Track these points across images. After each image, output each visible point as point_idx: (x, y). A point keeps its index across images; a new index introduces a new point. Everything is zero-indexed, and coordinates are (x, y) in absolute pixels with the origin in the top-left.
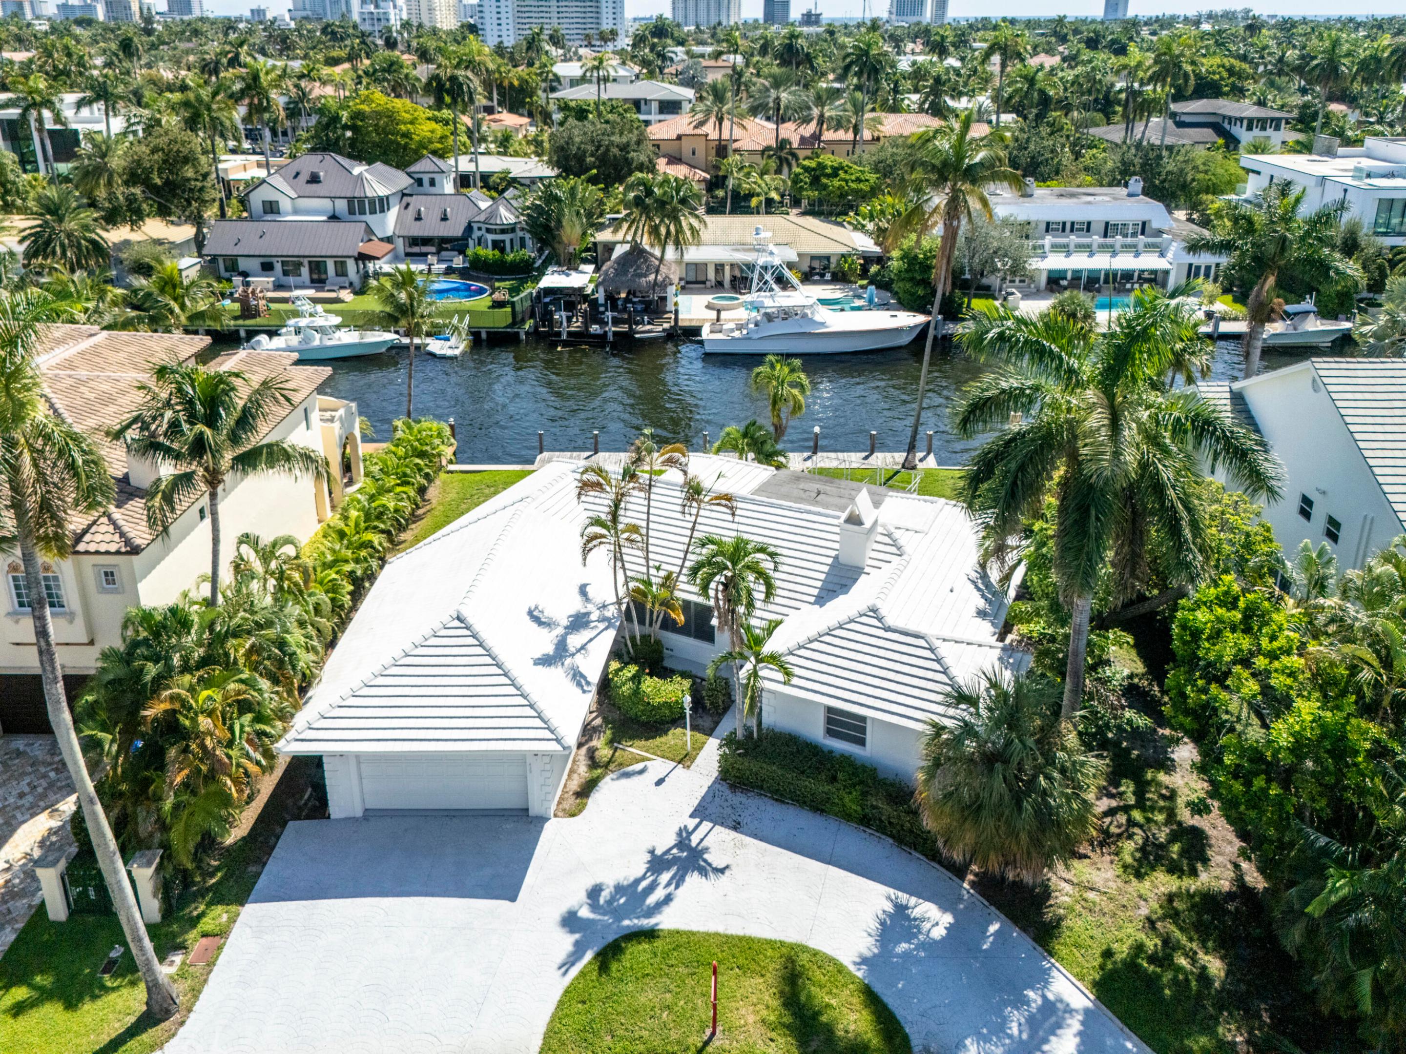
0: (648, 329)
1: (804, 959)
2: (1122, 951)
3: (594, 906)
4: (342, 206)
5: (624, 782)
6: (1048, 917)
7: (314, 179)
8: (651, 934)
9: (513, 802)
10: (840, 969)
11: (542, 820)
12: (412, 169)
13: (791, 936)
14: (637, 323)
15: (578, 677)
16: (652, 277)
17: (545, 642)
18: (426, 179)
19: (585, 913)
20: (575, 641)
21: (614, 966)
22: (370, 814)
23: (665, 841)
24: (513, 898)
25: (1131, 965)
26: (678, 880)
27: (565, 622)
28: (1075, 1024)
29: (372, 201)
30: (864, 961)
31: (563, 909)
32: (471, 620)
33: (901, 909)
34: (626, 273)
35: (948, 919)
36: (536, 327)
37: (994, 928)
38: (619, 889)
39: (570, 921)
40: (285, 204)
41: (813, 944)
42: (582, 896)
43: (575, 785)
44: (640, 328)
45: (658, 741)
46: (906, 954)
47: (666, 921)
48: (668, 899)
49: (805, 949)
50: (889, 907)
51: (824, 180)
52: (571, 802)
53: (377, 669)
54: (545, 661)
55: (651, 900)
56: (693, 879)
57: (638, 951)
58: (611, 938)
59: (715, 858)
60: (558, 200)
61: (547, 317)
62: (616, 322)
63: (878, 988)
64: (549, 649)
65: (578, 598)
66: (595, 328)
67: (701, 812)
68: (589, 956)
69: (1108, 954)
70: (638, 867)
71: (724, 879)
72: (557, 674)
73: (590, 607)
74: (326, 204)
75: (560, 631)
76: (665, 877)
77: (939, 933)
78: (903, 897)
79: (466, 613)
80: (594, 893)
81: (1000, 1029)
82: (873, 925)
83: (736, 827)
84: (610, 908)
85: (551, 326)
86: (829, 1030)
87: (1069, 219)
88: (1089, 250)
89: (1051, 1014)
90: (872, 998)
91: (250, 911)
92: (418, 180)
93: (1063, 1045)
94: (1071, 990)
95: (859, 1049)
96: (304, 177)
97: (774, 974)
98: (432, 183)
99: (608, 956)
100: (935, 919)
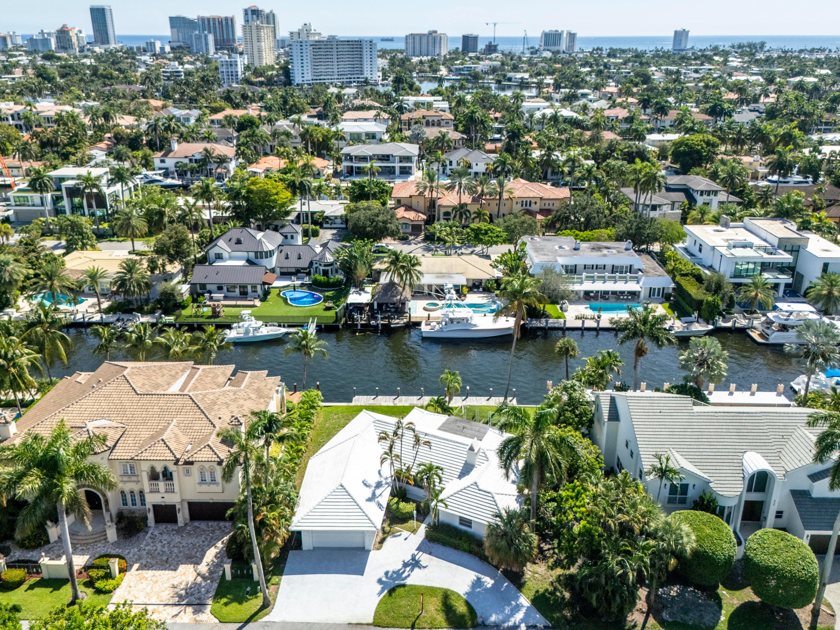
0: (398, 322)
1: (449, 593)
2: (541, 591)
3: (387, 577)
4: (252, 255)
5: (394, 539)
6: (522, 581)
7: (239, 242)
8: (404, 586)
9: (360, 545)
10: (459, 596)
11: (369, 551)
12: (283, 231)
13: (445, 586)
14: (392, 319)
15: (380, 505)
16: (399, 297)
17: (368, 493)
18: (289, 236)
19: (384, 579)
20: (378, 492)
21: (393, 594)
22: (315, 549)
23: (408, 558)
24: (362, 575)
25: (543, 595)
26: (412, 570)
27: (374, 485)
28: (524, 610)
29: (266, 253)
30: (467, 593)
31: (378, 577)
32: (345, 486)
33: (479, 579)
34: (387, 295)
35: (492, 582)
36: (346, 321)
37: (506, 584)
38: (394, 572)
39: (380, 581)
40: (225, 255)
41: (452, 589)
42: (383, 574)
43: (378, 540)
44: (394, 321)
45: (405, 525)
46: (479, 592)
47: (408, 582)
48: (409, 575)
49: (449, 590)
50: (475, 578)
51: (481, 237)
52: (377, 545)
53: (317, 503)
54: (369, 500)
55: (404, 576)
56: (416, 570)
57: (400, 590)
58: (392, 586)
59: (423, 563)
60: (355, 257)
61: (351, 317)
62: (382, 319)
63: (470, 601)
64: (370, 495)
65: (378, 475)
66: (373, 322)
67: (419, 549)
68: (386, 591)
69: (537, 592)
70: (400, 566)
71: (426, 569)
72: (373, 504)
73: (382, 479)
74: (246, 254)
75: (373, 488)
76: (408, 569)
77: (489, 586)
78: (480, 576)
79: (343, 484)
80: (386, 573)
81: (503, 611)
82: (470, 584)
83: (430, 554)
84: (391, 578)
85: (353, 321)
86: (455, 611)
87: (595, 263)
88: (604, 279)
89: (518, 607)
90: (467, 603)
91: (284, 578)
92: (286, 237)
93: (520, 616)
94: (524, 601)
95: (462, 616)
96: (234, 241)
97: (440, 597)
98: (292, 237)
99: (391, 591)
100: (489, 582)
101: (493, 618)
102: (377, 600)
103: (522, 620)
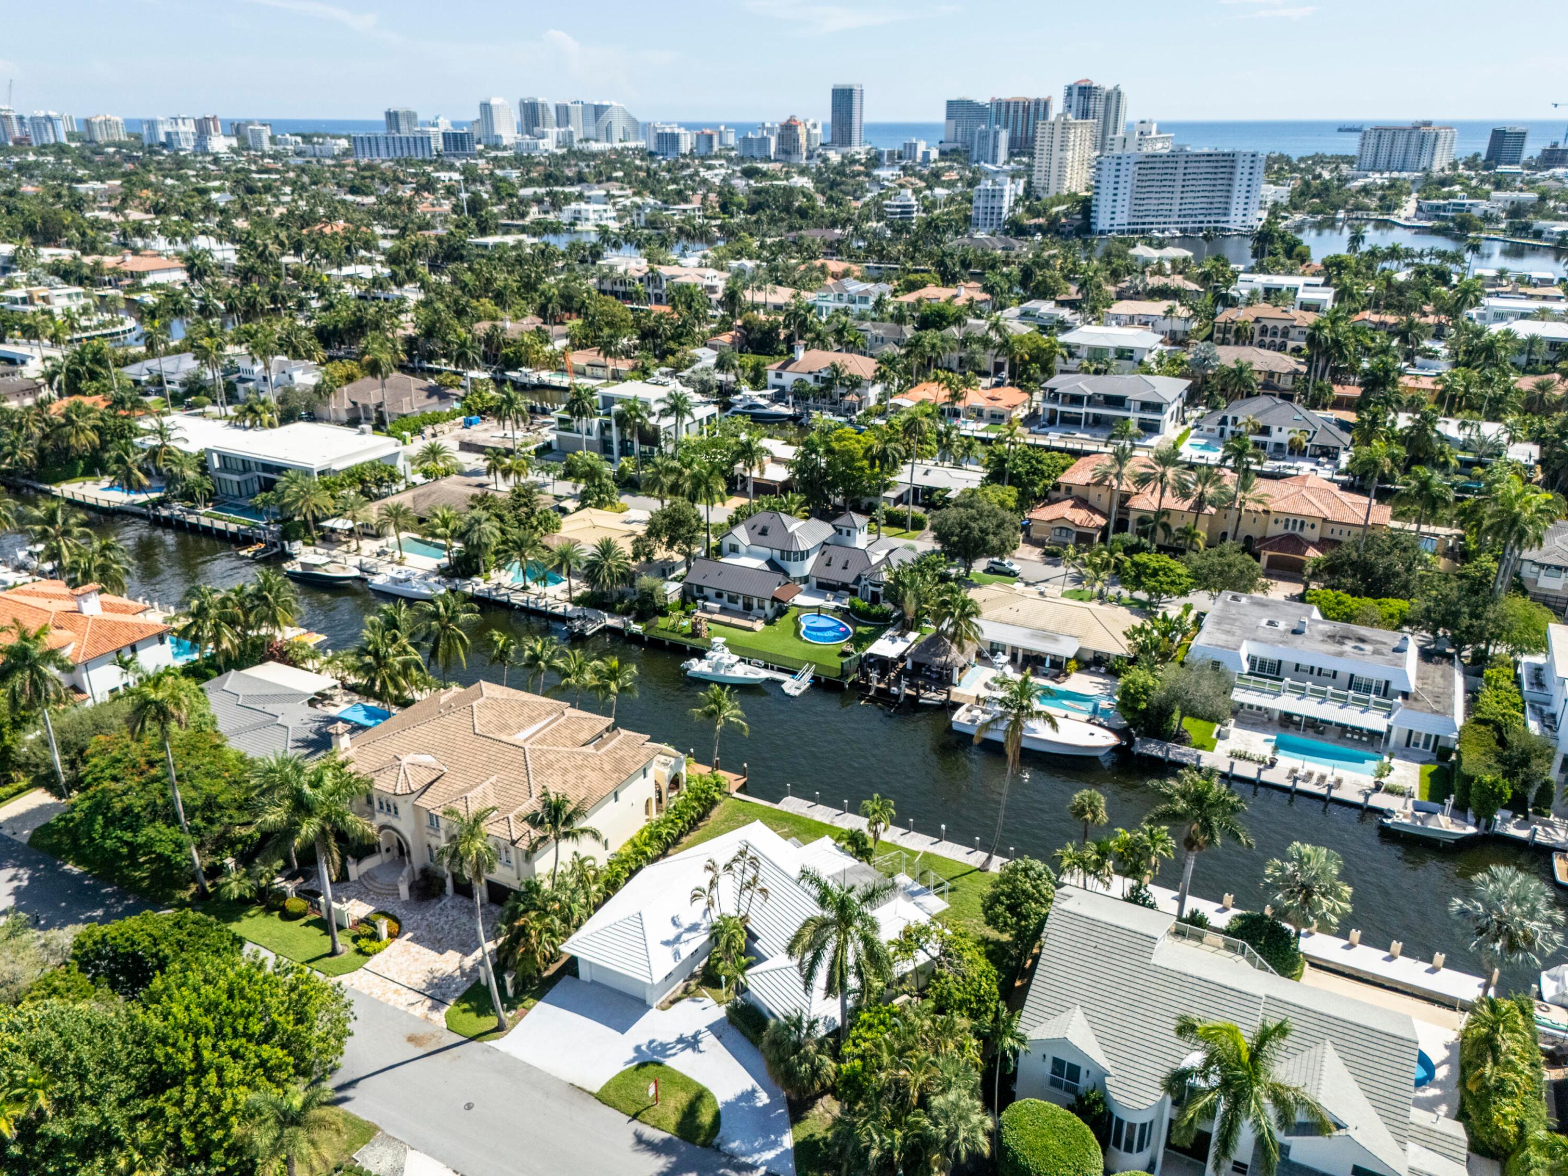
0: (932, 697)
1: (707, 1095)
2: (818, 1136)
3: (649, 1047)
4: (777, 554)
5: (692, 1003)
6: (804, 1115)
7: (764, 532)
8: (660, 1064)
9: (639, 995)
10: (715, 1102)
11: (650, 1008)
13: (707, 1084)
15: (677, 954)
16: (944, 658)
17: (672, 932)
18: (845, 530)
19: (644, 1047)
20: (685, 937)
21: (644, 1070)
22: (593, 983)
23: (688, 1033)
24: (622, 1033)
25: (816, 1142)
26: (683, 1049)
27: (687, 926)
28: (779, 1150)
29: (799, 553)
30: (726, 1103)
31: (637, 1043)
32: (644, 916)
33: (754, 1091)
34: (928, 651)
35: (767, 1101)
37: (780, 1111)
38: (661, 1044)
39: (637, 1048)
40: (741, 548)
41: (712, 1090)
42: (647, 1042)
43: (671, 998)
44: (926, 694)
45: (717, 990)
46: (741, 1106)
47: (669, 1062)
48: (675, 1055)
49: (709, 1092)
50: (750, 1089)
51: (1143, 579)
52: (665, 1004)
54: (667, 943)
55: (669, 1052)
56: (689, 1051)
57: (652, 1069)
58: (647, 1060)
59: (702, 1047)
61: (866, 675)
63: (722, 1113)
64: (671, 937)
66: (894, 688)
67: (710, 1028)
68: (637, 1063)
69: (812, 1136)
70: (673, 1038)
71: (701, 1055)
72: (669, 950)
73: (704, 922)
74: (768, 551)
75: (682, 930)
76: (679, 1046)
77: (760, 1104)
78: (758, 1087)
79: (644, 911)
80: (651, 1042)
81: (752, 1142)
82: (739, 1093)
83: (719, 1038)
84: (654, 1051)
86: (696, 1118)
87: (1317, 665)
88: (1323, 697)
89: (774, 1144)
90: (717, 1116)
91: (540, 1004)
92: (840, 532)
93: (769, 1155)
94: (788, 1141)
95: (699, 1127)
96: (758, 529)
97: (692, 1094)
98: (849, 533)
99: (643, 1065)
100: (763, 1099)
101: (734, 1145)
102: (619, 1068)
103: (766, 1163)
